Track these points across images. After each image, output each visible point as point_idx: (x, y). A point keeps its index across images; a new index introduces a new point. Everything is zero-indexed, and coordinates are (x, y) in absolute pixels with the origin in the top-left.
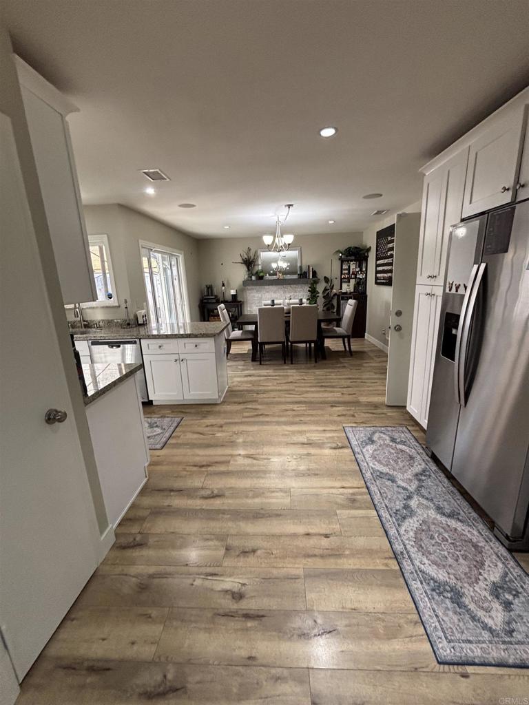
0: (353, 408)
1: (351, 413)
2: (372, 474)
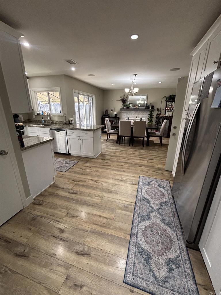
0: (149, 169)
1: (147, 170)
2: (141, 198)
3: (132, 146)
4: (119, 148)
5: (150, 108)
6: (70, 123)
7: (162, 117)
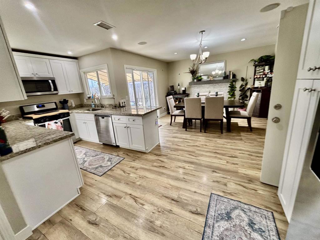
3: (205, 132)
4: (184, 136)
5: (230, 77)
6: (121, 106)
7: (249, 89)
